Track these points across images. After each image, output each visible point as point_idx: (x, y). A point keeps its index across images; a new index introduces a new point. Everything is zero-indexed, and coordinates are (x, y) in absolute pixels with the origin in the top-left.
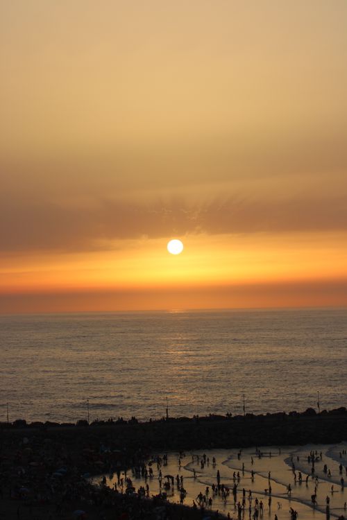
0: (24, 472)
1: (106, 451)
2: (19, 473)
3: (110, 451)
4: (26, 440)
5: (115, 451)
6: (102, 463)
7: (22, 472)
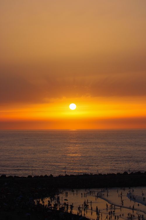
0: (5, 197)
1: (39, 189)
2: (3, 197)
3: (41, 189)
4: (6, 184)
5: (43, 189)
6: (38, 194)
7: (4, 197)
